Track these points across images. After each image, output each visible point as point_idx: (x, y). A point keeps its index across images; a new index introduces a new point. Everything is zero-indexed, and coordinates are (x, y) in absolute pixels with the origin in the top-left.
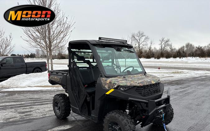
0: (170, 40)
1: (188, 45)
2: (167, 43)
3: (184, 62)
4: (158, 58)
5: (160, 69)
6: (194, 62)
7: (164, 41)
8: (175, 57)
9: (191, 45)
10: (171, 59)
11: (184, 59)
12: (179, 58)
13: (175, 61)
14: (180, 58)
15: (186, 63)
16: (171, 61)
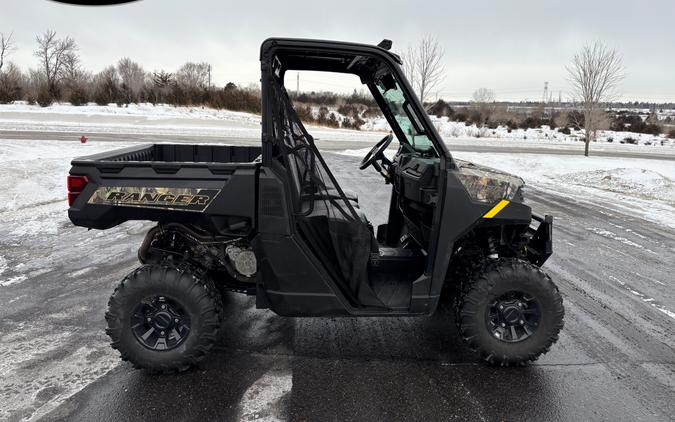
0: (76, 42)
1: (125, 66)
2: (66, 52)
3: (134, 118)
4: (45, 102)
5: (88, 143)
6: (163, 117)
7: (55, 43)
8: (102, 100)
9: (135, 67)
10: (91, 109)
11: (132, 109)
12: (115, 105)
13: (106, 114)
14: (120, 105)
15: (143, 120)
16: (93, 113)
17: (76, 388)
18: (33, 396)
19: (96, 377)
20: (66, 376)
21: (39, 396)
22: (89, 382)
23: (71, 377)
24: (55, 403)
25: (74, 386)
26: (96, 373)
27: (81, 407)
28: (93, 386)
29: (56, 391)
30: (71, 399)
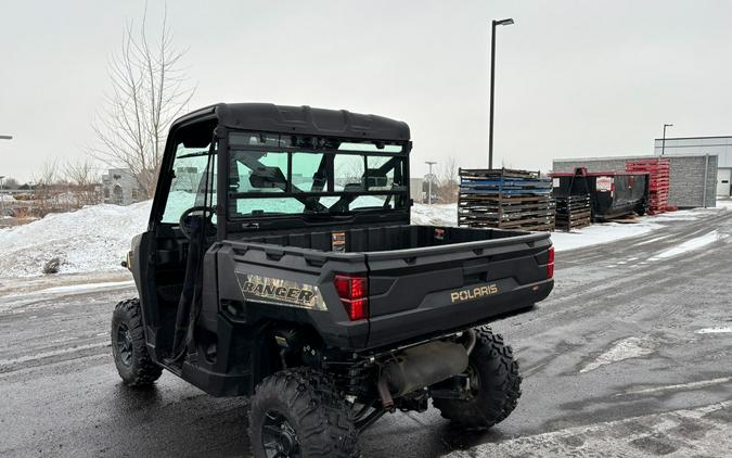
17: (550, 436)
18: (586, 445)
19: (530, 438)
20: (556, 451)
21: (581, 444)
22: (537, 437)
23: (552, 448)
24: (568, 432)
25: (550, 439)
26: (529, 442)
27: (549, 422)
28: (533, 432)
29: (567, 441)
30: (556, 430)
